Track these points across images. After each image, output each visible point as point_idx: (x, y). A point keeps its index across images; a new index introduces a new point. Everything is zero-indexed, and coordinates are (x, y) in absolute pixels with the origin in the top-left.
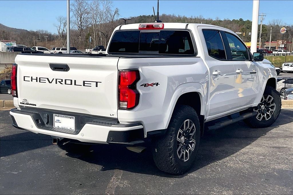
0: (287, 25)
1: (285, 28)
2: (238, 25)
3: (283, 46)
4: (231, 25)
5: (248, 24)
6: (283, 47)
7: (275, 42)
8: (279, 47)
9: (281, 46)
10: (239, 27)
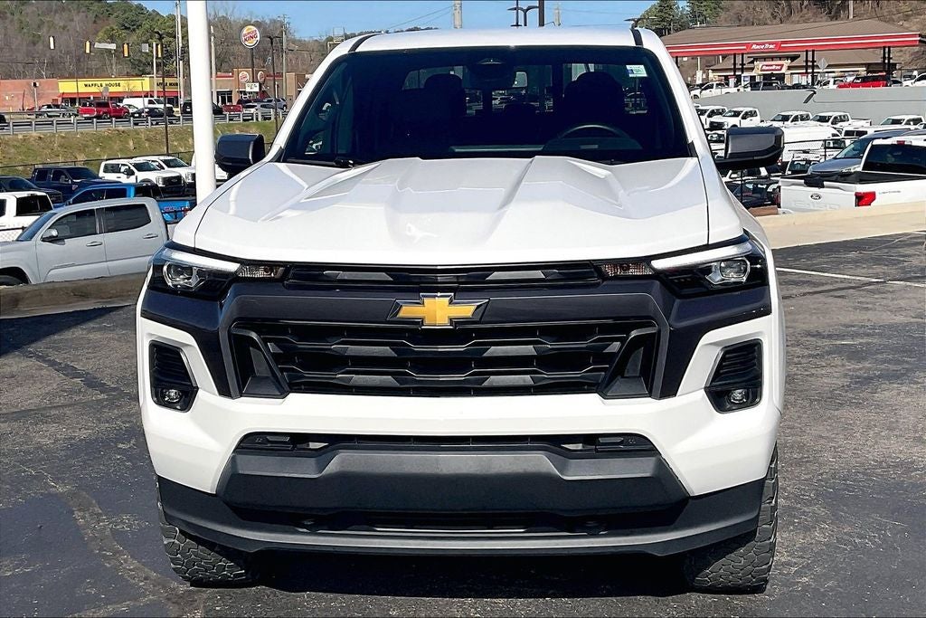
0: (257, 17)
1: (255, 29)
2: (91, 15)
3: (257, 89)
4: (65, 15)
5: (125, 12)
6: (257, 93)
7: (227, 74)
8: (241, 92)
9: (248, 90)
10: (95, 22)
